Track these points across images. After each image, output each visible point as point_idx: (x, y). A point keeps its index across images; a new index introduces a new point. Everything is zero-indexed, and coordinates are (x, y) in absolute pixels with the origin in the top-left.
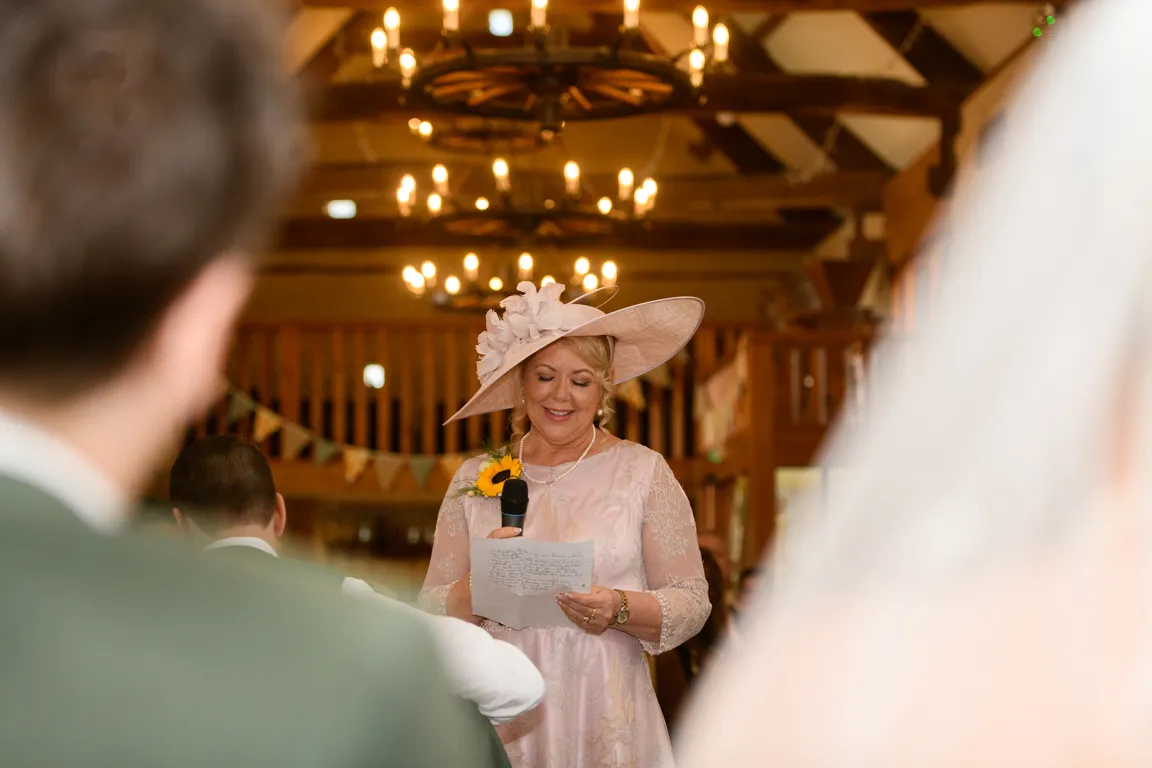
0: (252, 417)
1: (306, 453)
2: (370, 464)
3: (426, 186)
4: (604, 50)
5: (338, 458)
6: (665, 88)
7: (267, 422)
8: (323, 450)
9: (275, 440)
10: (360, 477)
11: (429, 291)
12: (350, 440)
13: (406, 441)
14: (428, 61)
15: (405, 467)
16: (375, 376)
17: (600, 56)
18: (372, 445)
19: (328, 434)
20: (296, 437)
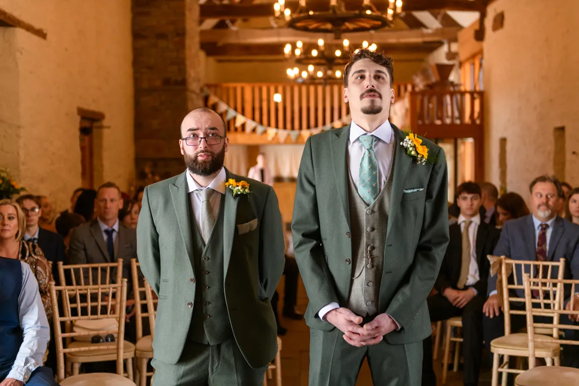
0: (235, 118)
1: (254, 130)
2: (276, 134)
3: (294, 47)
4: (357, 12)
5: (265, 132)
6: (379, 23)
7: (240, 120)
8: (260, 129)
9: (243, 126)
10: (273, 139)
11: (296, 78)
12: (269, 125)
13: (289, 125)
14: (295, 16)
15: (289, 135)
16: (277, 98)
17: (355, 14)
18: (277, 127)
19: (261, 123)
20: (250, 125)
